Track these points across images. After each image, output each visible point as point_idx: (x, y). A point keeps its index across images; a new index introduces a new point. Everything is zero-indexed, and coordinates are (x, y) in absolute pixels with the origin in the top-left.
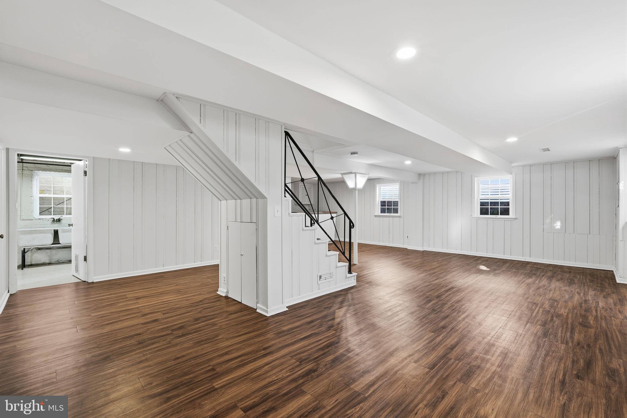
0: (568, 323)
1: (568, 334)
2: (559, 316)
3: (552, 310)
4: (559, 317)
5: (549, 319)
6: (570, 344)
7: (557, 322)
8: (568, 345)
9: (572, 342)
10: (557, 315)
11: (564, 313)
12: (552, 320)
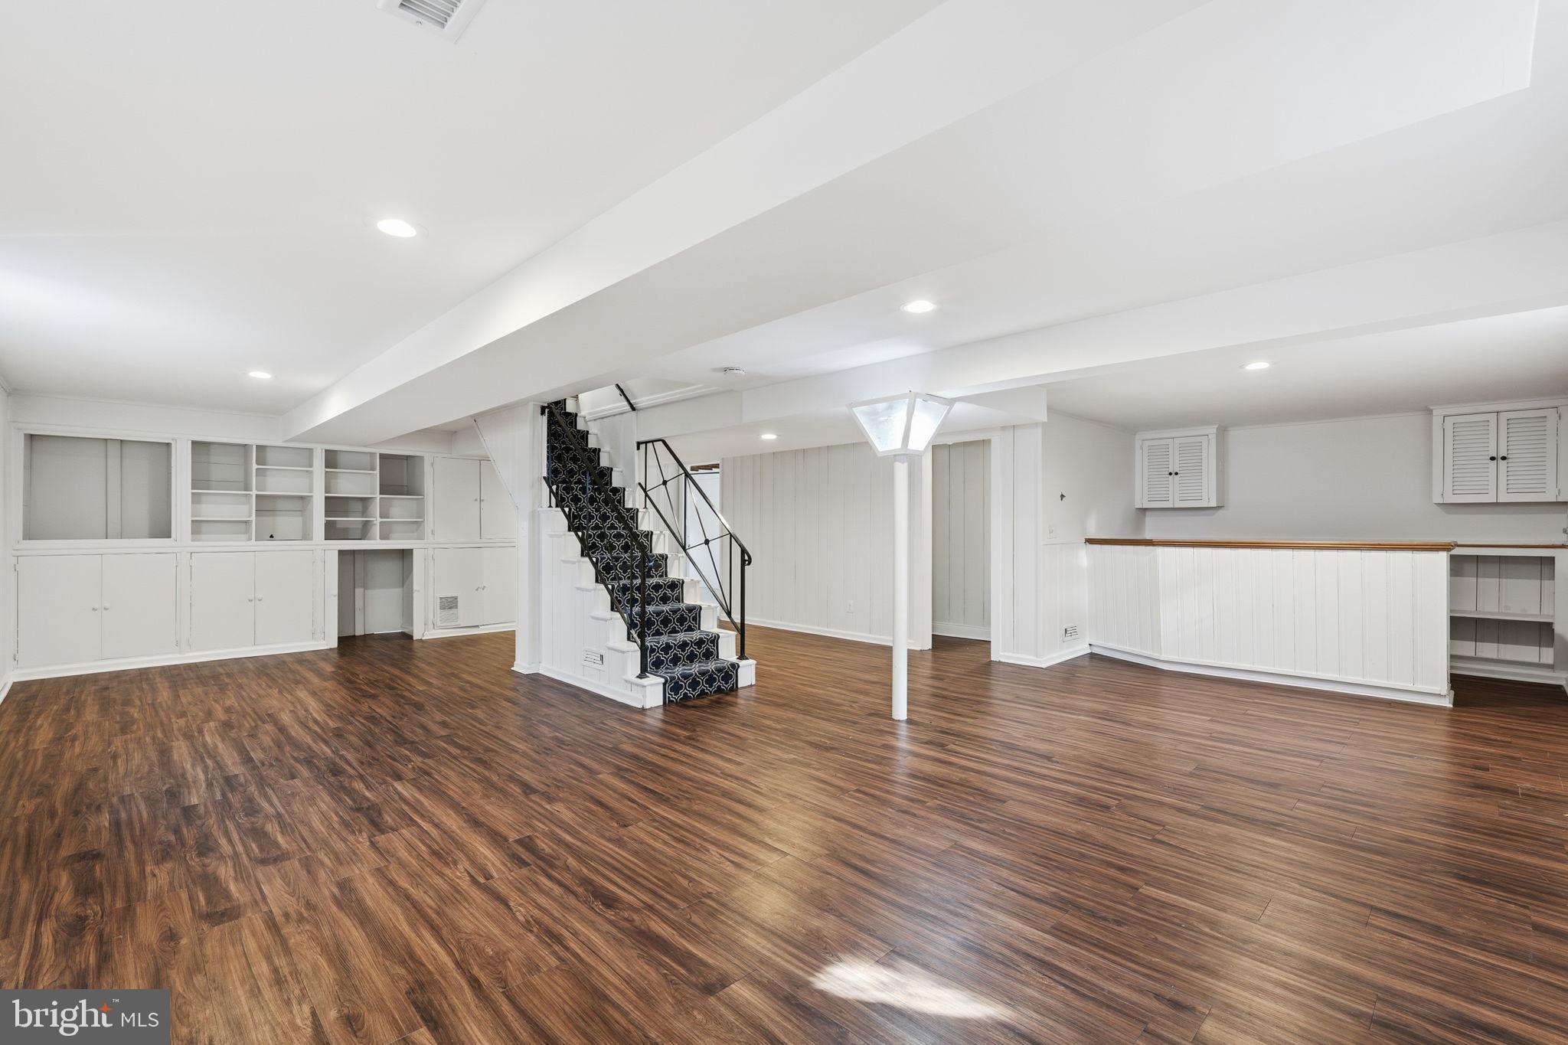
0: (133, 841)
1: (123, 815)
2: (165, 854)
3: (194, 862)
4: (163, 851)
5: (185, 830)
6: (115, 800)
7: (163, 834)
8: (119, 798)
9: (111, 805)
10: (172, 853)
11: (157, 872)
12: (177, 831)
